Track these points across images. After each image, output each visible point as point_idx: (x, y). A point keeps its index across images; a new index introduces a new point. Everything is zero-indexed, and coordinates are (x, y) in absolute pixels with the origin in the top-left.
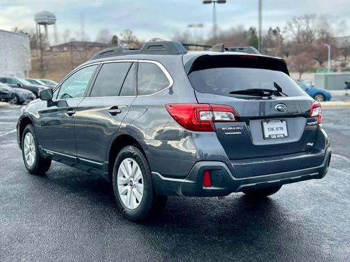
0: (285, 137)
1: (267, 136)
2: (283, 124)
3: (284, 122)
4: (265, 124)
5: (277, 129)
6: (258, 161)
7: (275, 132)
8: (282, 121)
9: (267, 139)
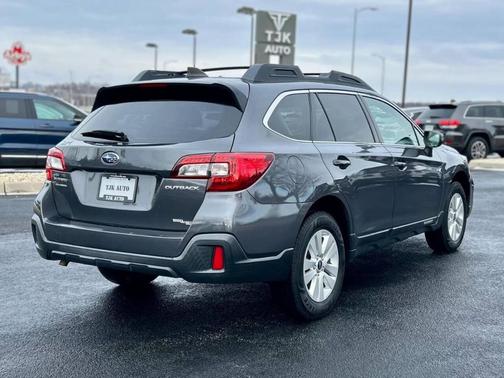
0: (126, 202)
1: (101, 196)
2: (131, 183)
3: (133, 181)
4: (104, 179)
5: (119, 189)
6: (79, 225)
7: (115, 193)
8: (129, 178)
9: (101, 199)
